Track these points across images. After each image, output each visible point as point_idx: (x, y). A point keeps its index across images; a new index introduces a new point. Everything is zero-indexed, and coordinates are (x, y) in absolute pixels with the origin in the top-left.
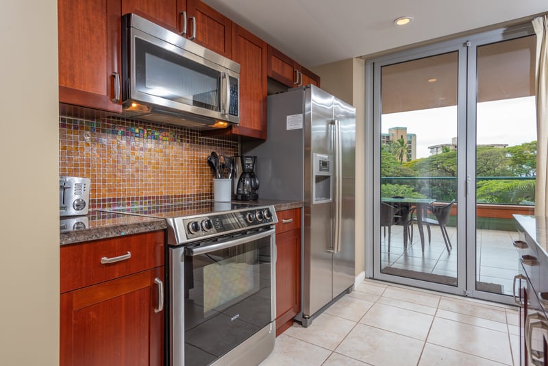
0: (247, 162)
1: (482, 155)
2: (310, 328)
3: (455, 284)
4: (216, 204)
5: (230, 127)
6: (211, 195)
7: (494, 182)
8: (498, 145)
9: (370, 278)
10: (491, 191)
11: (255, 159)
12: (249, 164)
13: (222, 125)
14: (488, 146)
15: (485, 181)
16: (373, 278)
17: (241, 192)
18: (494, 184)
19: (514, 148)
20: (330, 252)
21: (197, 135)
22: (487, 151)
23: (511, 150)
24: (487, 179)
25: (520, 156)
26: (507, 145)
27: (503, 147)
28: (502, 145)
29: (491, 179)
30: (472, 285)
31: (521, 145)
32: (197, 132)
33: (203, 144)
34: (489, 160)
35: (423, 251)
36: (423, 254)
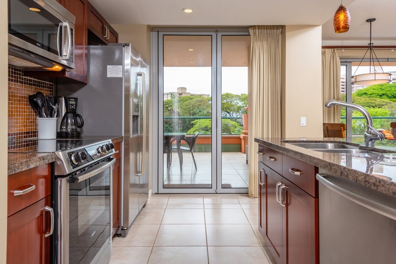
0: (71, 102)
1: (197, 101)
2: (128, 237)
3: (210, 187)
4: (40, 142)
5: (63, 71)
6: (35, 133)
8: (204, 95)
9: (156, 194)
10: (202, 127)
11: (76, 99)
12: (72, 105)
13: (57, 69)
14: (199, 95)
15: (198, 120)
16: (158, 194)
17: (64, 130)
18: (204, 121)
20: (138, 176)
21: (20, 75)
22: (199, 99)
24: (199, 118)
28: (207, 95)
29: (202, 118)
30: (219, 186)
32: (20, 71)
33: (25, 84)
34: (200, 105)
35: (181, 170)
36: (181, 172)
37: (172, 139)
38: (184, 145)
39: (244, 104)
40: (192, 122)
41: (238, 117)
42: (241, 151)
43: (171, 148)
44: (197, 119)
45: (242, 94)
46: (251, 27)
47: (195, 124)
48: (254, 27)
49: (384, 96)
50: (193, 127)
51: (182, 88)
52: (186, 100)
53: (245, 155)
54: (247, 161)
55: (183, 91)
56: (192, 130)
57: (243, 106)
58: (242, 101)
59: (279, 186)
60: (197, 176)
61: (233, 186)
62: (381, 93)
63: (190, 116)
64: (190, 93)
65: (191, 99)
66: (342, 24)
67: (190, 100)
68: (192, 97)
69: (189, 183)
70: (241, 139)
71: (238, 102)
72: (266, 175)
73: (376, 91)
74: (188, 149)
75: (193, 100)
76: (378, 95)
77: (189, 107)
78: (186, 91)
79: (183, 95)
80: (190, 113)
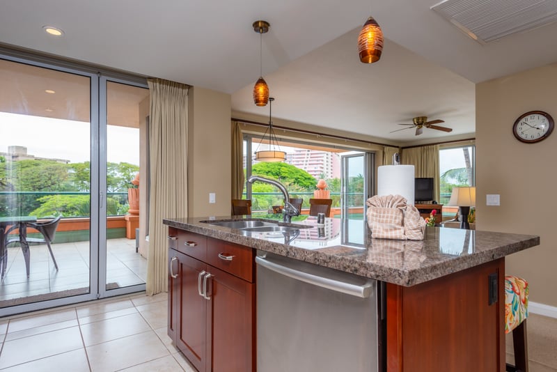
1: (47, 169)
7: (59, 197)
8: (61, 160)
10: (58, 206)
14: (50, 160)
15: (50, 196)
19: (77, 165)
22: (52, 165)
23: (74, 167)
24: (52, 194)
25: (83, 173)
26: (69, 161)
27: (65, 163)
28: (64, 161)
29: (56, 194)
31: (83, 162)
34: (54, 175)
35: (28, 273)
36: (28, 277)
37: (8, 227)
38: (33, 235)
39: (124, 175)
40: (38, 200)
41: (116, 192)
42: (125, 236)
43: (6, 241)
44: (48, 194)
45: (122, 163)
46: (150, 78)
47: (43, 203)
48: (153, 79)
49: (270, 173)
50: (40, 206)
51: (18, 148)
52: (27, 166)
53: (134, 242)
54: (137, 249)
55: (21, 152)
56: (39, 210)
57: (123, 179)
58: (122, 172)
59: (203, 276)
60: (58, 280)
61: (121, 285)
62: (268, 170)
63: (34, 190)
64: (33, 156)
65: (36, 165)
66: (261, 98)
67: (33, 167)
68: (37, 162)
69: (45, 291)
70: (126, 221)
71: (116, 172)
72: (182, 264)
73: (263, 169)
74: (41, 240)
75: (41, 167)
76: (265, 172)
77: (32, 177)
78: (26, 152)
79: (20, 159)
80: (34, 187)
